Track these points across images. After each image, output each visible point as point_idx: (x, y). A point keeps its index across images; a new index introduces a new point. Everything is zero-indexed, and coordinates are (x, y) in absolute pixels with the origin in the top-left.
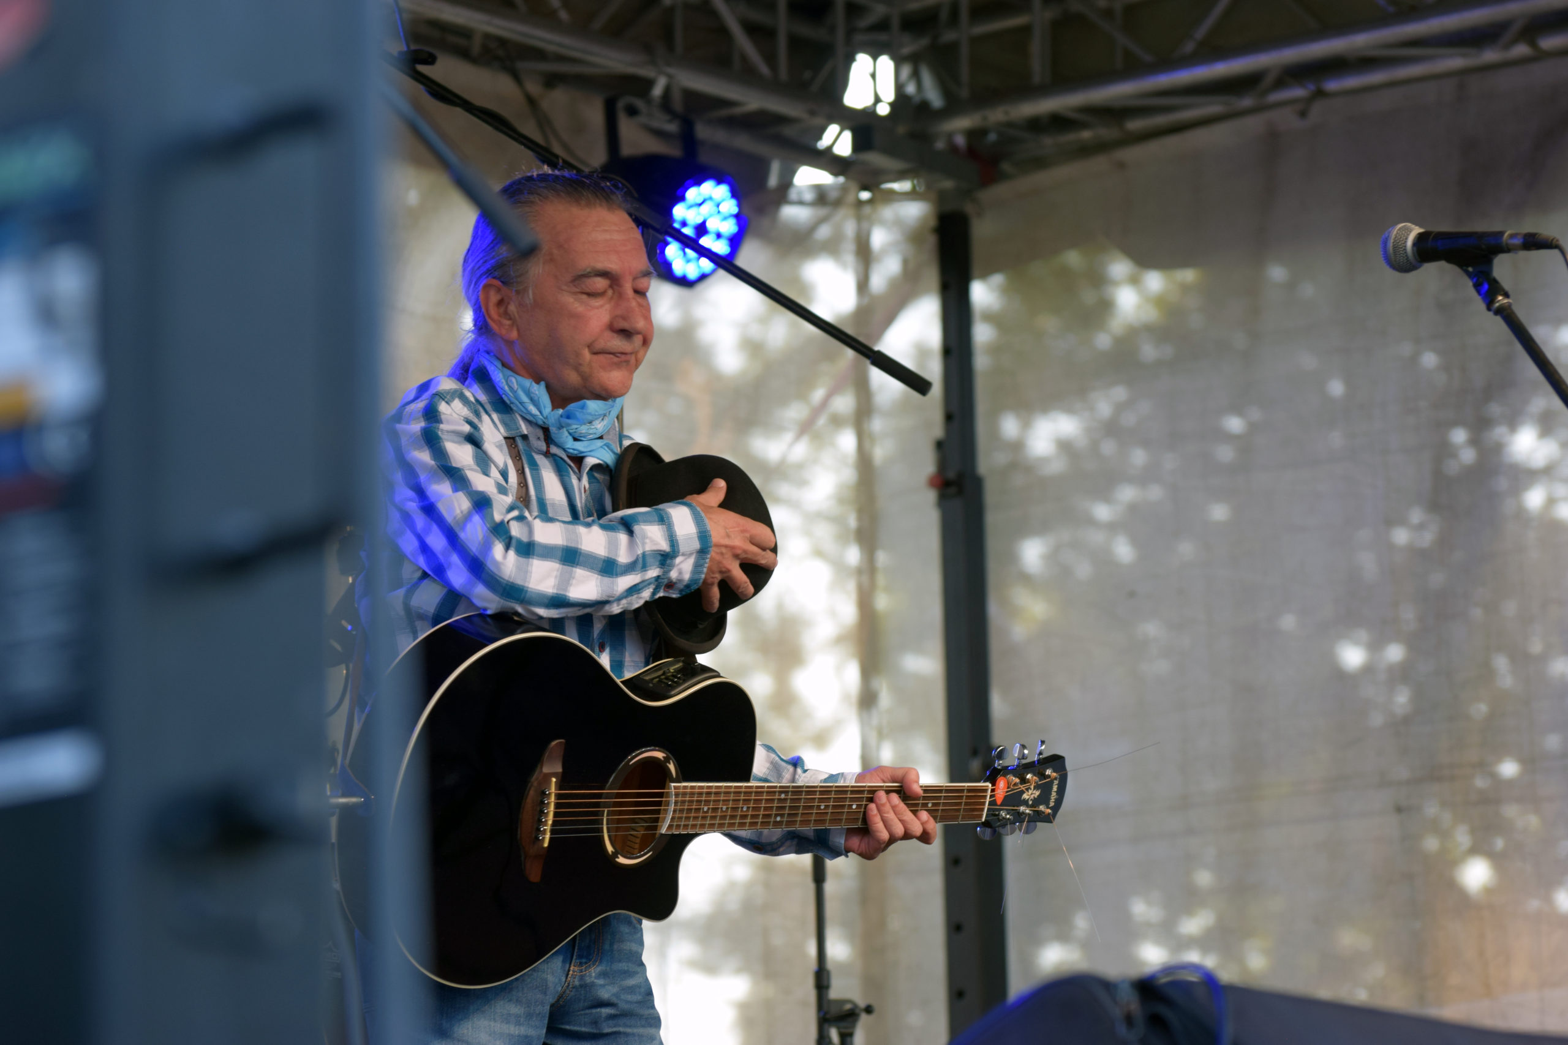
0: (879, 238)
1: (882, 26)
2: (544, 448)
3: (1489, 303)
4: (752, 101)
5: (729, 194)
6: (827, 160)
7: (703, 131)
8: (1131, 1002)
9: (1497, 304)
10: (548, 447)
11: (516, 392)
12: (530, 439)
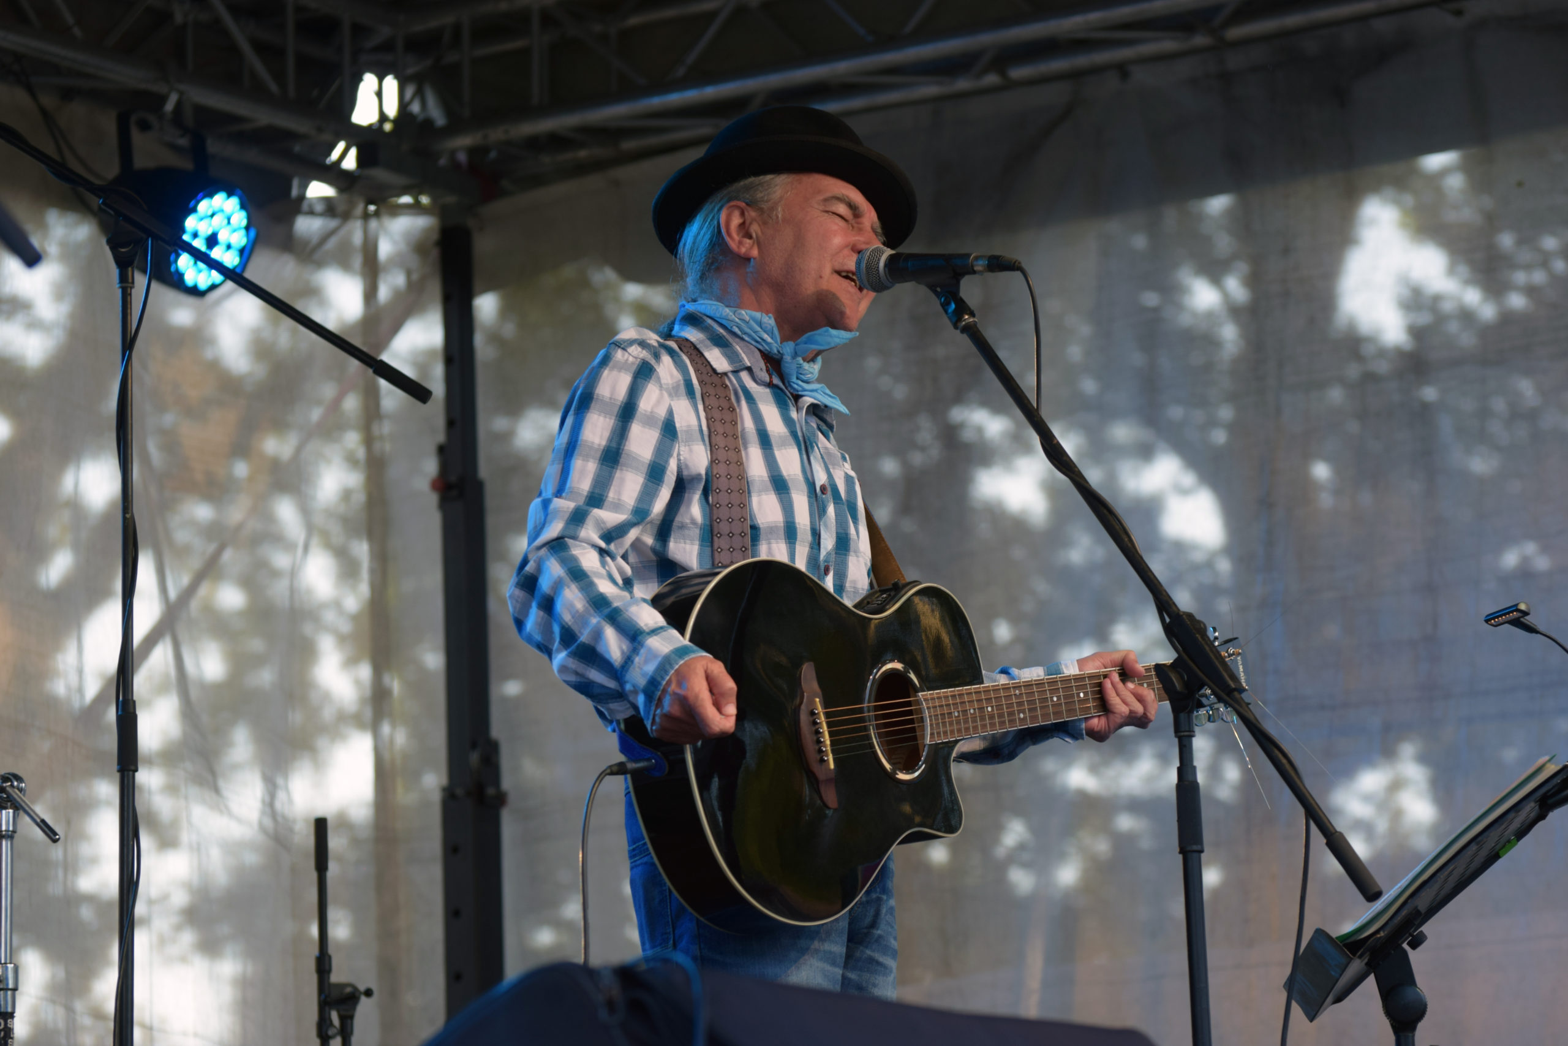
0: (385, 249)
1: (387, 47)
2: (767, 379)
3: (956, 322)
4: (263, 117)
5: (238, 207)
6: (332, 174)
7: (213, 147)
8: (615, 990)
9: (964, 323)
10: (771, 378)
11: (748, 323)
12: (754, 370)
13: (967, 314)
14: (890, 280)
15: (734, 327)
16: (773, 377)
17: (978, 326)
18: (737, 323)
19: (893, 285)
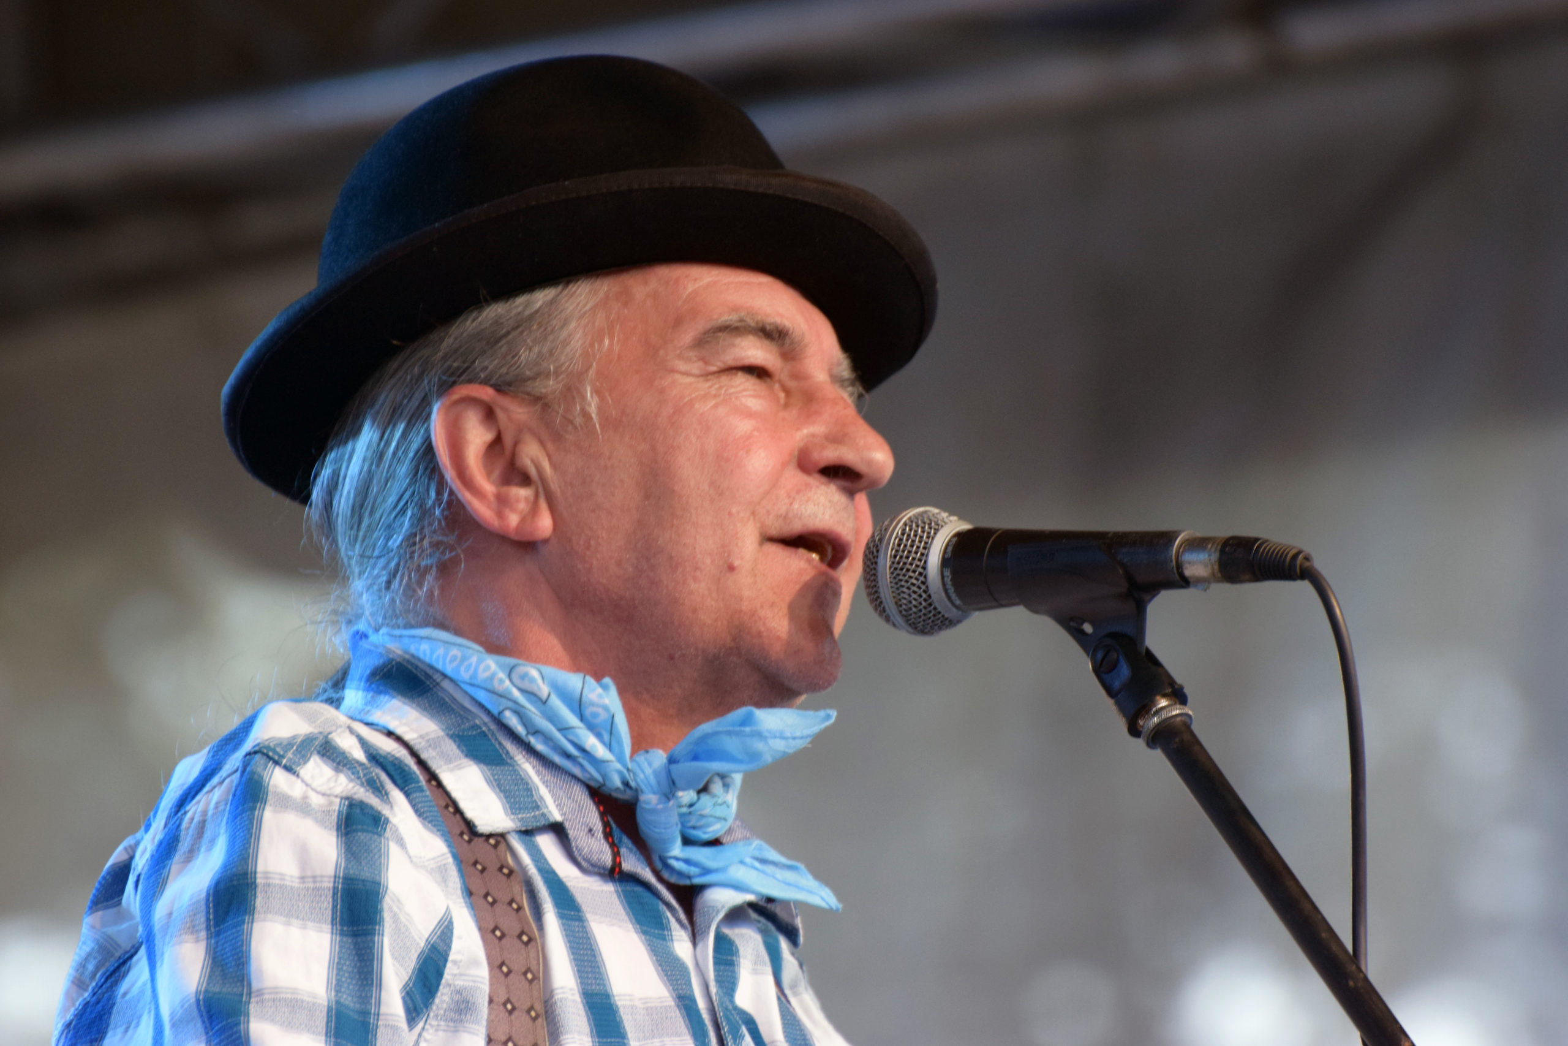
2: (607, 859)
3: (1135, 715)
9: (1156, 720)
10: (616, 854)
11: (545, 702)
12: (571, 833)
13: (1164, 696)
14: (958, 602)
15: (508, 714)
16: (623, 850)
17: (1195, 728)
18: (515, 702)
19: (964, 613)
